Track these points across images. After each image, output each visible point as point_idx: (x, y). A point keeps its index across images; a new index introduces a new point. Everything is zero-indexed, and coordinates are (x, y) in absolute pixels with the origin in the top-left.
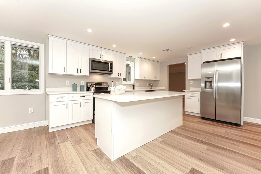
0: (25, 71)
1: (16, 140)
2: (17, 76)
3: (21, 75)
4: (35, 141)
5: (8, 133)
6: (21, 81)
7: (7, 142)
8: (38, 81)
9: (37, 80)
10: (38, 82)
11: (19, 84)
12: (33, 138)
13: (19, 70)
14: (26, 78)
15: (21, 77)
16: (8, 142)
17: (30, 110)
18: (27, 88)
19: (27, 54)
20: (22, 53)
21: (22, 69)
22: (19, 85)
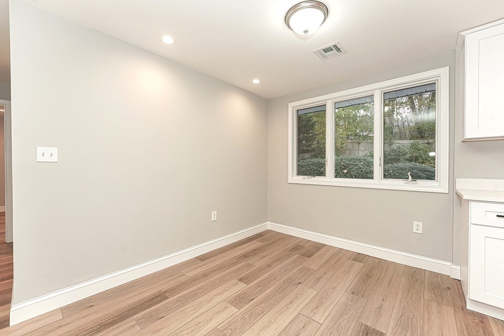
0: (405, 141)
1: (389, 284)
2: (393, 151)
3: (399, 148)
4: (426, 315)
5: (378, 260)
6: (399, 159)
7: (375, 281)
8: (434, 155)
9: (432, 154)
10: (434, 158)
11: (395, 165)
12: (422, 302)
13: (397, 141)
14: (406, 154)
15: (400, 152)
16: (377, 280)
17: (415, 227)
18: (410, 177)
19: (409, 111)
20: (401, 111)
21: (401, 138)
22: (396, 167)
